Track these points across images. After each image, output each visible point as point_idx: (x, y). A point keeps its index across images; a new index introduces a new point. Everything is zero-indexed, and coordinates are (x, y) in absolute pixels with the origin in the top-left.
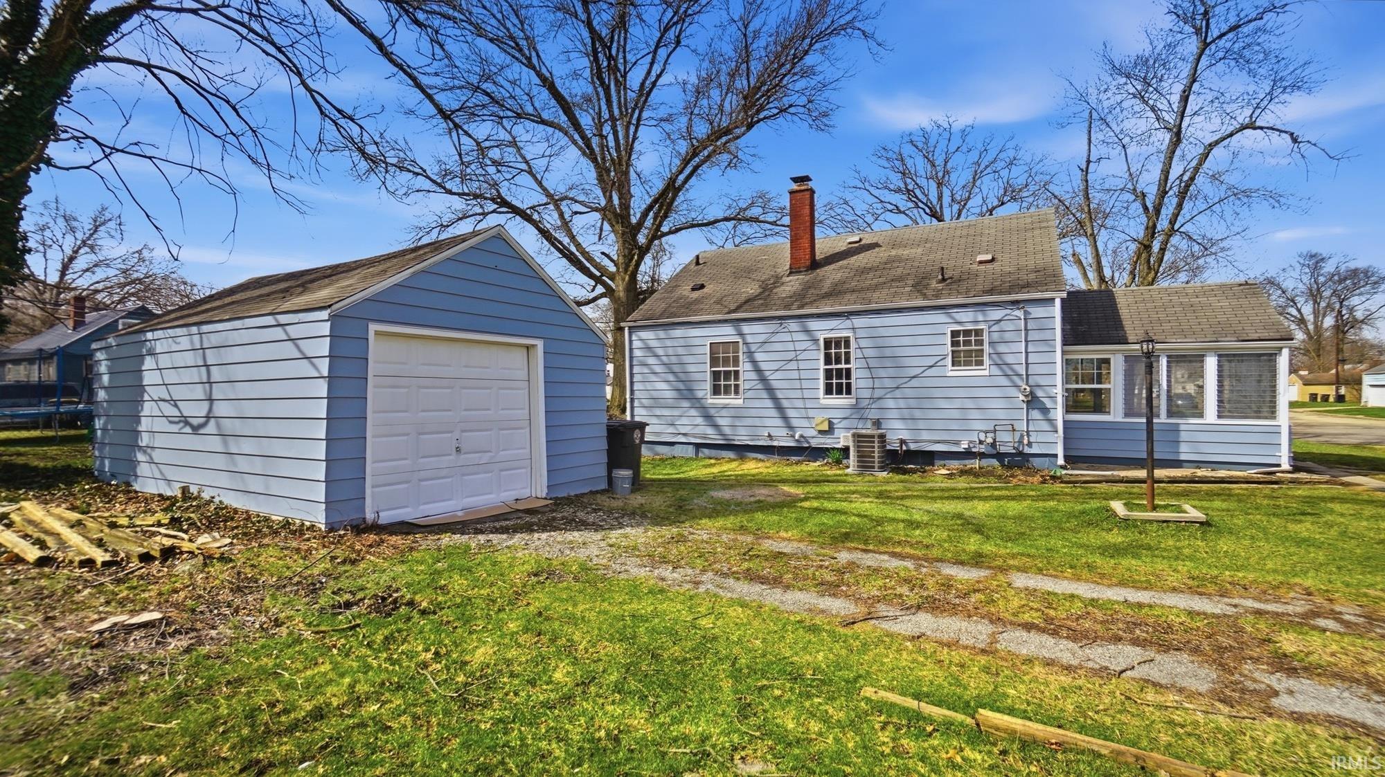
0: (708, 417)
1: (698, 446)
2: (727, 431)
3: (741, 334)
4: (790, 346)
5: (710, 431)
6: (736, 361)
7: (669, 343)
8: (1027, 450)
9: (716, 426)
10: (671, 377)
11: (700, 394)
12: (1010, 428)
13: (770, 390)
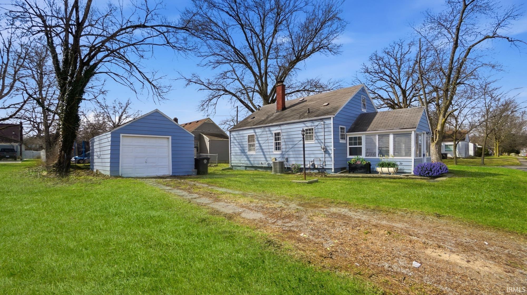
0: (247, 158)
1: (246, 167)
2: (252, 162)
3: (255, 133)
4: (266, 136)
6: (254, 141)
7: (239, 136)
8: (325, 167)
9: (249, 161)
10: (239, 146)
11: (246, 151)
12: (319, 160)
13: (262, 149)
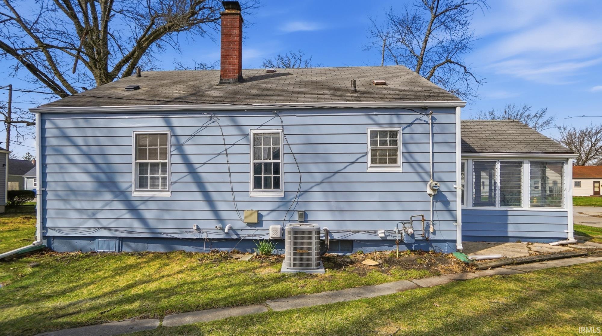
0: (133, 210)
1: (122, 241)
2: (153, 224)
3: (171, 127)
4: (220, 140)
5: (136, 224)
6: (164, 155)
7: (89, 133)
8: (432, 237)
9: (143, 220)
10: (92, 168)
11: (124, 186)
12: (421, 218)
13: (200, 183)
